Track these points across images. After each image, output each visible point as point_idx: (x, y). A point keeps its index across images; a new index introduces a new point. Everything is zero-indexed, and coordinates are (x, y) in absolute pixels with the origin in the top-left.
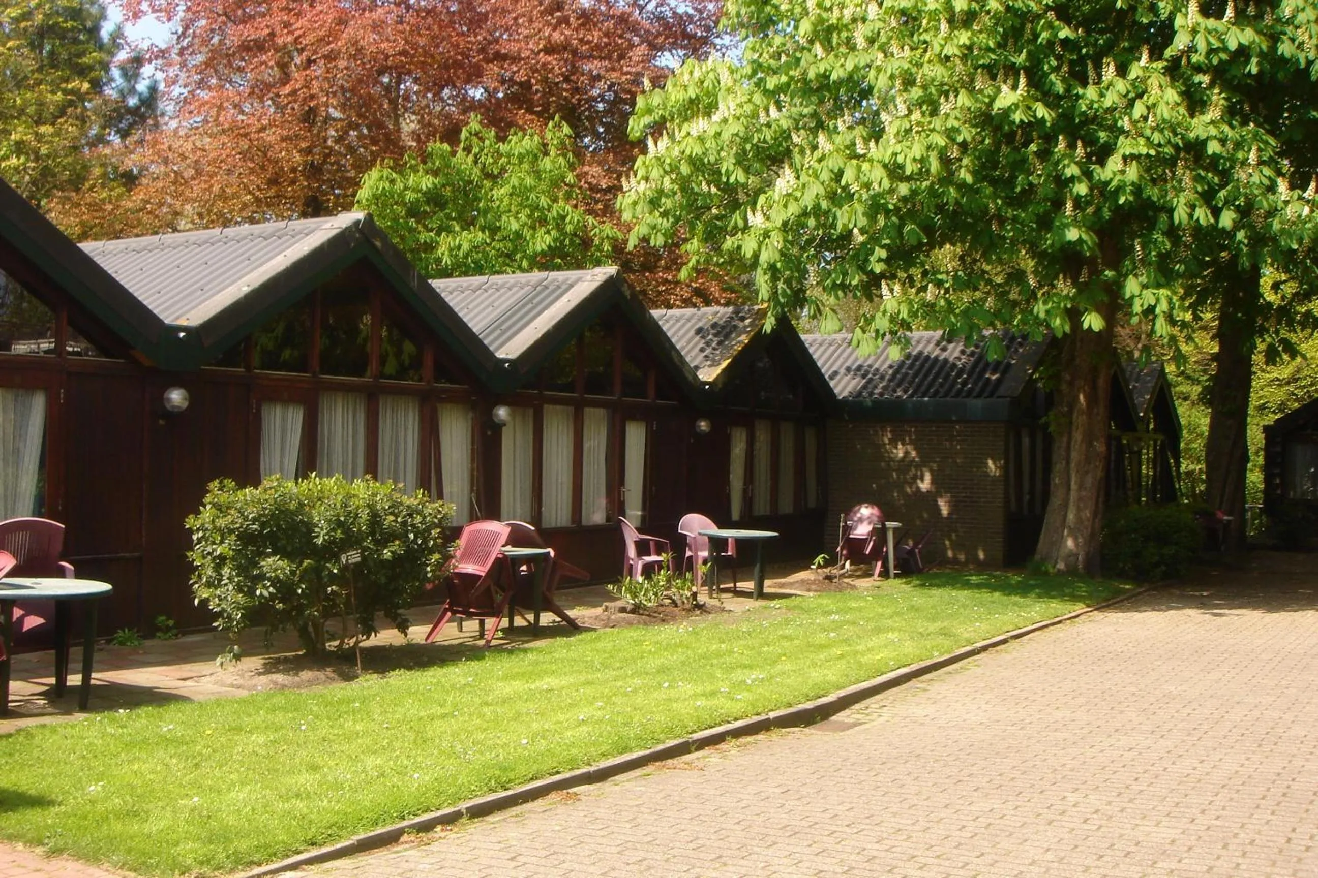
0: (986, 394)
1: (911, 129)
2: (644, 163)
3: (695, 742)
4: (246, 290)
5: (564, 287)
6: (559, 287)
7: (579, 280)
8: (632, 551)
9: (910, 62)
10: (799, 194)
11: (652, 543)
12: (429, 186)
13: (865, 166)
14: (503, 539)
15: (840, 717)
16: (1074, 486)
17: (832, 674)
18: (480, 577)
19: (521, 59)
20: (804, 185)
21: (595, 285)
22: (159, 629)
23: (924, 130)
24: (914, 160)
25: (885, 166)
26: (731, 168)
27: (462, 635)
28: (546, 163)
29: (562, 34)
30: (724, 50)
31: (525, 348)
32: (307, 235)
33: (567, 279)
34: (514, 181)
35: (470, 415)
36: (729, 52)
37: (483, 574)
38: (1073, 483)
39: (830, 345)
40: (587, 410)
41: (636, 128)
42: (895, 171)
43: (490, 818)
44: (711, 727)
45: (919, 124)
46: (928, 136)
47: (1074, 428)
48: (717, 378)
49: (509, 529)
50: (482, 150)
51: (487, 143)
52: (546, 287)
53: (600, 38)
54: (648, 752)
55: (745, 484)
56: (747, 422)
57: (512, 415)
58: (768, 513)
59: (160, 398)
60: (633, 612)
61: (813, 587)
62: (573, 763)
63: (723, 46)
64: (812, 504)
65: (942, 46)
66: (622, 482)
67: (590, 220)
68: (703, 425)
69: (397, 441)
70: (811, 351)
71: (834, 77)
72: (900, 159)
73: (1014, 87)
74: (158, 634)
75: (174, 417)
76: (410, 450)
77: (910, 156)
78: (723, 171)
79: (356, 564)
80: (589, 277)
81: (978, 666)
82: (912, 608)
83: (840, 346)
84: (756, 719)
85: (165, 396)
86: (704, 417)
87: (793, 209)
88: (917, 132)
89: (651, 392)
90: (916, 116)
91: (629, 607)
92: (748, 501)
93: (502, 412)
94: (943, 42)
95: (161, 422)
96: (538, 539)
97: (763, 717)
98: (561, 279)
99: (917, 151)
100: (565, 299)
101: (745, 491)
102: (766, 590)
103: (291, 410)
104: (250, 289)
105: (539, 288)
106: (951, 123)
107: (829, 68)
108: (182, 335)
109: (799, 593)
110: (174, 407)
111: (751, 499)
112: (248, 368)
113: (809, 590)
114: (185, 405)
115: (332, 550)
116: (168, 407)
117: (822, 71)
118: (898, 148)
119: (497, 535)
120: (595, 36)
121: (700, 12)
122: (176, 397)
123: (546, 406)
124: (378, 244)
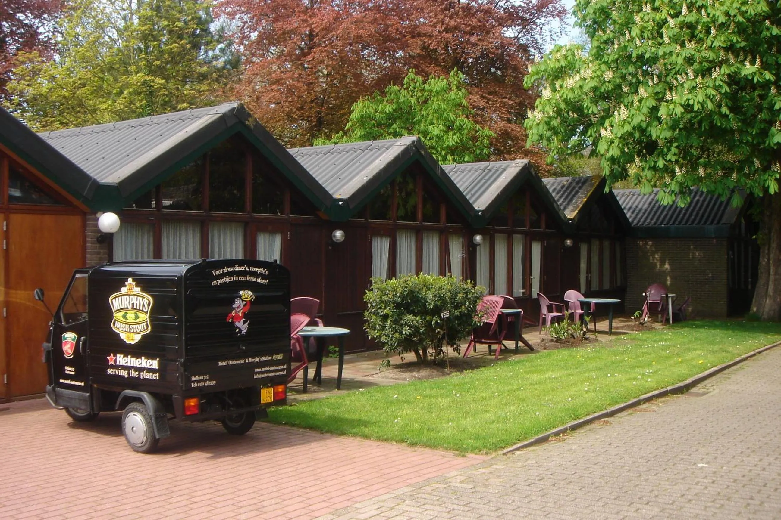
0: (715, 222)
1: (697, 86)
2: (540, 103)
3: (643, 400)
4: (366, 179)
5: (500, 170)
6: (497, 170)
7: (508, 166)
8: (544, 310)
9: (695, 50)
10: (630, 120)
11: (554, 306)
12: (391, 110)
13: (671, 106)
14: (501, 304)
15: (694, 390)
16: (772, 272)
17: (683, 370)
18: (492, 324)
19: (433, 36)
20: (633, 115)
21: (518, 169)
22: (330, 352)
23: (703, 87)
24: (698, 102)
25: (681, 105)
26: (589, 105)
27: (476, 354)
28: (452, 95)
29: (456, 21)
30: (541, 26)
31: (488, 204)
32: (387, 149)
33: (501, 166)
34: (435, 106)
35: (461, 240)
36: (544, 27)
37: (494, 323)
38: (771, 271)
39: (623, 196)
40: (514, 236)
41: (529, 82)
42: (688, 108)
43: (578, 431)
44: (646, 393)
45: (700, 84)
46: (706, 90)
47: (772, 241)
48: (575, 217)
49: (503, 299)
50: (415, 88)
51: (418, 84)
52: (490, 170)
53: (476, 23)
54: (627, 404)
55: (587, 273)
56: (588, 240)
57: (484, 239)
58: (597, 289)
59: (330, 236)
60: (557, 341)
61: (634, 329)
62: (600, 408)
63: (541, 23)
64: (619, 283)
65: (713, 42)
66: (531, 274)
67: (478, 127)
68: (569, 242)
69: (429, 255)
70: (618, 198)
71: (647, 56)
72: (691, 102)
73: (753, 63)
74: (331, 355)
75: (337, 245)
76: (435, 260)
77: (697, 100)
78: (585, 106)
79: (447, 318)
80: (514, 165)
81: (749, 367)
82: (696, 339)
83: (628, 196)
84: (662, 390)
85: (333, 234)
86: (569, 237)
87: (628, 128)
88: (700, 88)
89: (543, 225)
90: (699, 79)
91: (555, 340)
92: (589, 283)
93: (478, 238)
94: (713, 40)
95: (330, 248)
96: (515, 304)
97: (665, 389)
98: (498, 166)
99: (700, 97)
100: (503, 177)
101: (587, 277)
102: (613, 330)
103: (384, 239)
104: (368, 178)
105: (486, 171)
106: (718, 83)
107: (645, 52)
108: (341, 203)
109: (628, 332)
110: (337, 240)
111: (590, 281)
112: (366, 220)
113: (633, 330)
114: (342, 239)
115: (437, 311)
116: (334, 240)
117: (640, 52)
118: (690, 96)
119: (497, 302)
120: (474, 22)
121: (528, 4)
122: (339, 234)
123: (496, 234)
124: (423, 152)
